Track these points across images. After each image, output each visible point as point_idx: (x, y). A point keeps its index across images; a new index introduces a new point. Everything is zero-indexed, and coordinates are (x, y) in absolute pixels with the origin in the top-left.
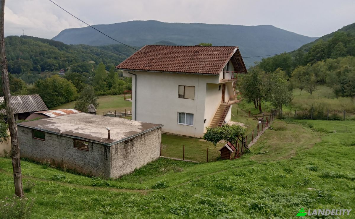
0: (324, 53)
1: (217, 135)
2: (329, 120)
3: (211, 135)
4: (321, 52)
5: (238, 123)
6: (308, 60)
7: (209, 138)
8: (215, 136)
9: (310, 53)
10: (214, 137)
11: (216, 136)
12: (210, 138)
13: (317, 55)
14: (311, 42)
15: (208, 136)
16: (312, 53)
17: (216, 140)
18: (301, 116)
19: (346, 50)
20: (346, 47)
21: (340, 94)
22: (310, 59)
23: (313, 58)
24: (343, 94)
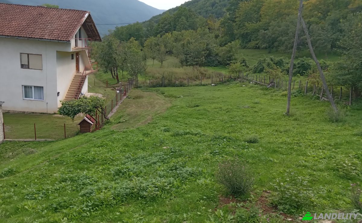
0: (171, 26)
1: (74, 109)
3: (67, 109)
5: (95, 94)
6: (158, 32)
7: (65, 112)
8: (71, 109)
9: (159, 25)
12: (66, 112)
13: (165, 28)
15: (64, 111)
16: (161, 24)
17: (73, 113)
18: (155, 84)
19: (188, 24)
20: (187, 22)
21: (184, 63)
22: (160, 31)
23: (162, 30)
24: (186, 63)
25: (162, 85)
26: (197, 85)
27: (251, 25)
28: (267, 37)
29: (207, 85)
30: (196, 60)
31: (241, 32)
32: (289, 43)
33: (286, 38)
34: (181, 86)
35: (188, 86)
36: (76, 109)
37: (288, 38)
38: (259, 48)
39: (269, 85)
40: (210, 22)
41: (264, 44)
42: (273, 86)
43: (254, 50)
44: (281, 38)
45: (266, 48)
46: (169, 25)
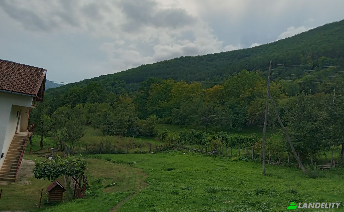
0: (79, 98)
1: (57, 169)
2: (115, 154)
3: (48, 170)
4: (77, 96)
5: (25, 160)
6: (65, 102)
7: (45, 174)
8: (53, 170)
9: (66, 96)
10: (53, 172)
11: (55, 171)
12: (47, 174)
13: (73, 99)
14: (56, 87)
15: (44, 172)
16: (69, 96)
17: (55, 175)
18: (92, 151)
19: (98, 97)
20: (99, 95)
21: (106, 133)
22: (67, 101)
23: (69, 101)
24: (108, 133)
25: (100, 152)
26: (136, 153)
27: (163, 103)
28: (179, 114)
29: (145, 153)
30: (119, 130)
31: (153, 109)
32: (200, 121)
33: (197, 116)
34: (120, 153)
35: (127, 153)
36: (60, 170)
37: (198, 116)
38: (170, 123)
39: (212, 152)
40: (121, 98)
41: (177, 120)
42: (216, 154)
43: (166, 125)
44: (191, 116)
45: (178, 124)
46: (78, 97)
